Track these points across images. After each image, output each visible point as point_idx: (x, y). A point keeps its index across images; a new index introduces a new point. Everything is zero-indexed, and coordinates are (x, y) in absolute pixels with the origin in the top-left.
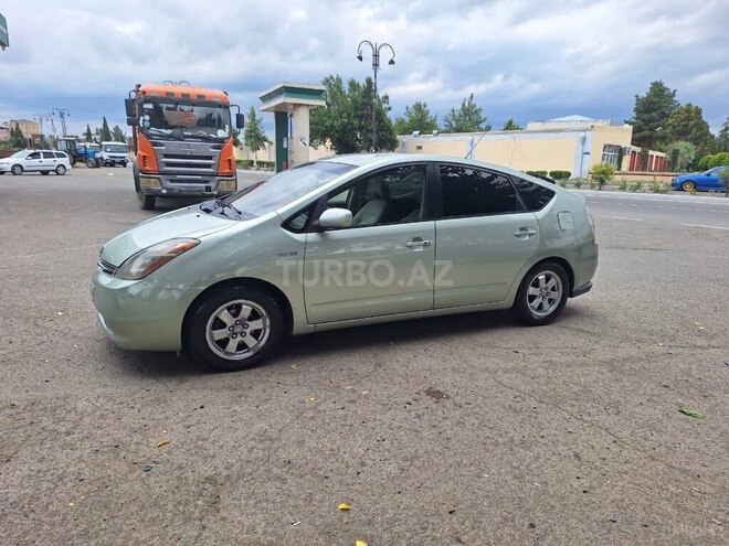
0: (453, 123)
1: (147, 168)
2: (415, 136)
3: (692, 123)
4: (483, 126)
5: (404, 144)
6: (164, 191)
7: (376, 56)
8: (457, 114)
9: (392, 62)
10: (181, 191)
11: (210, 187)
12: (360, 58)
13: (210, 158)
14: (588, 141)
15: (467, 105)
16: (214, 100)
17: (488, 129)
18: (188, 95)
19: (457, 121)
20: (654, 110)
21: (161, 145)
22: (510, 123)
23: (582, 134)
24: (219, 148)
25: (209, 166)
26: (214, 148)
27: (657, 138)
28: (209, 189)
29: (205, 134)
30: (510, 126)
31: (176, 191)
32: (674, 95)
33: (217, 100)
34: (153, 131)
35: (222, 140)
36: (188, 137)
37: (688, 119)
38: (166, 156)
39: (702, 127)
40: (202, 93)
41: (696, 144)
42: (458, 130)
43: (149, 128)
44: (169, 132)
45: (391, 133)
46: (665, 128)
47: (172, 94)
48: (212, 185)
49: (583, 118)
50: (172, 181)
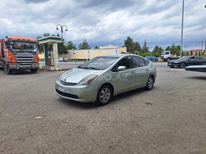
0: (81, 47)
1: (12, 61)
2: (72, 50)
3: (138, 46)
4: (89, 47)
5: (69, 52)
6: (18, 68)
7: (62, 28)
8: (82, 44)
9: (66, 30)
10: (23, 68)
11: (32, 66)
12: (57, 29)
13: (32, 58)
14: (118, 51)
15: (84, 42)
16: (32, 41)
17: (90, 48)
18: (25, 40)
19: (82, 46)
20: (129, 43)
21: (17, 54)
22: (96, 47)
23: (116, 49)
24: (35, 55)
25: (32, 60)
26: (33, 55)
27: (130, 50)
28: (32, 67)
29: (30, 51)
30: (96, 48)
31: (22, 68)
32: (132, 40)
33: (33, 41)
34: (14, 50)
35: (35, 52)
36: (25, 52)
37: (137, 45)
38: (18, 58)
39: (139, 47)
40: (29, 39)
41: (139, 51)
42: (83, 49)
43: (12, 49)
44: (19, 50)
45: (66, 49)
46: (132, 47)
47: (20, 39)
48: (33, 65)
49: (112, 46)
50: (20, 65)
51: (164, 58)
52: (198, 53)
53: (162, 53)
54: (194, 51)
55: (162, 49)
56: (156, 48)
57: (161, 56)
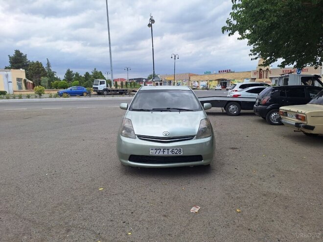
3: (40, 69)
20: (19, 63)
23: (5, 73)
32: (26, 57)
37: (38, 67)
51: (99, 89)
52: (119, 83)
53: (95, 82)
54: (118, 80)
55: (80, 75)
56: (69, 73)
57: (94, 86)
